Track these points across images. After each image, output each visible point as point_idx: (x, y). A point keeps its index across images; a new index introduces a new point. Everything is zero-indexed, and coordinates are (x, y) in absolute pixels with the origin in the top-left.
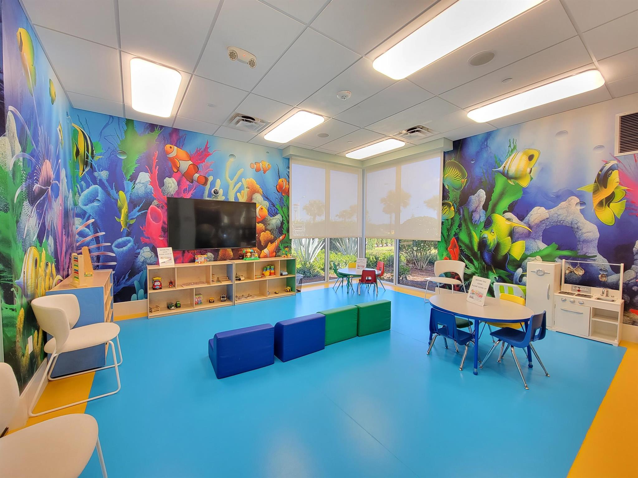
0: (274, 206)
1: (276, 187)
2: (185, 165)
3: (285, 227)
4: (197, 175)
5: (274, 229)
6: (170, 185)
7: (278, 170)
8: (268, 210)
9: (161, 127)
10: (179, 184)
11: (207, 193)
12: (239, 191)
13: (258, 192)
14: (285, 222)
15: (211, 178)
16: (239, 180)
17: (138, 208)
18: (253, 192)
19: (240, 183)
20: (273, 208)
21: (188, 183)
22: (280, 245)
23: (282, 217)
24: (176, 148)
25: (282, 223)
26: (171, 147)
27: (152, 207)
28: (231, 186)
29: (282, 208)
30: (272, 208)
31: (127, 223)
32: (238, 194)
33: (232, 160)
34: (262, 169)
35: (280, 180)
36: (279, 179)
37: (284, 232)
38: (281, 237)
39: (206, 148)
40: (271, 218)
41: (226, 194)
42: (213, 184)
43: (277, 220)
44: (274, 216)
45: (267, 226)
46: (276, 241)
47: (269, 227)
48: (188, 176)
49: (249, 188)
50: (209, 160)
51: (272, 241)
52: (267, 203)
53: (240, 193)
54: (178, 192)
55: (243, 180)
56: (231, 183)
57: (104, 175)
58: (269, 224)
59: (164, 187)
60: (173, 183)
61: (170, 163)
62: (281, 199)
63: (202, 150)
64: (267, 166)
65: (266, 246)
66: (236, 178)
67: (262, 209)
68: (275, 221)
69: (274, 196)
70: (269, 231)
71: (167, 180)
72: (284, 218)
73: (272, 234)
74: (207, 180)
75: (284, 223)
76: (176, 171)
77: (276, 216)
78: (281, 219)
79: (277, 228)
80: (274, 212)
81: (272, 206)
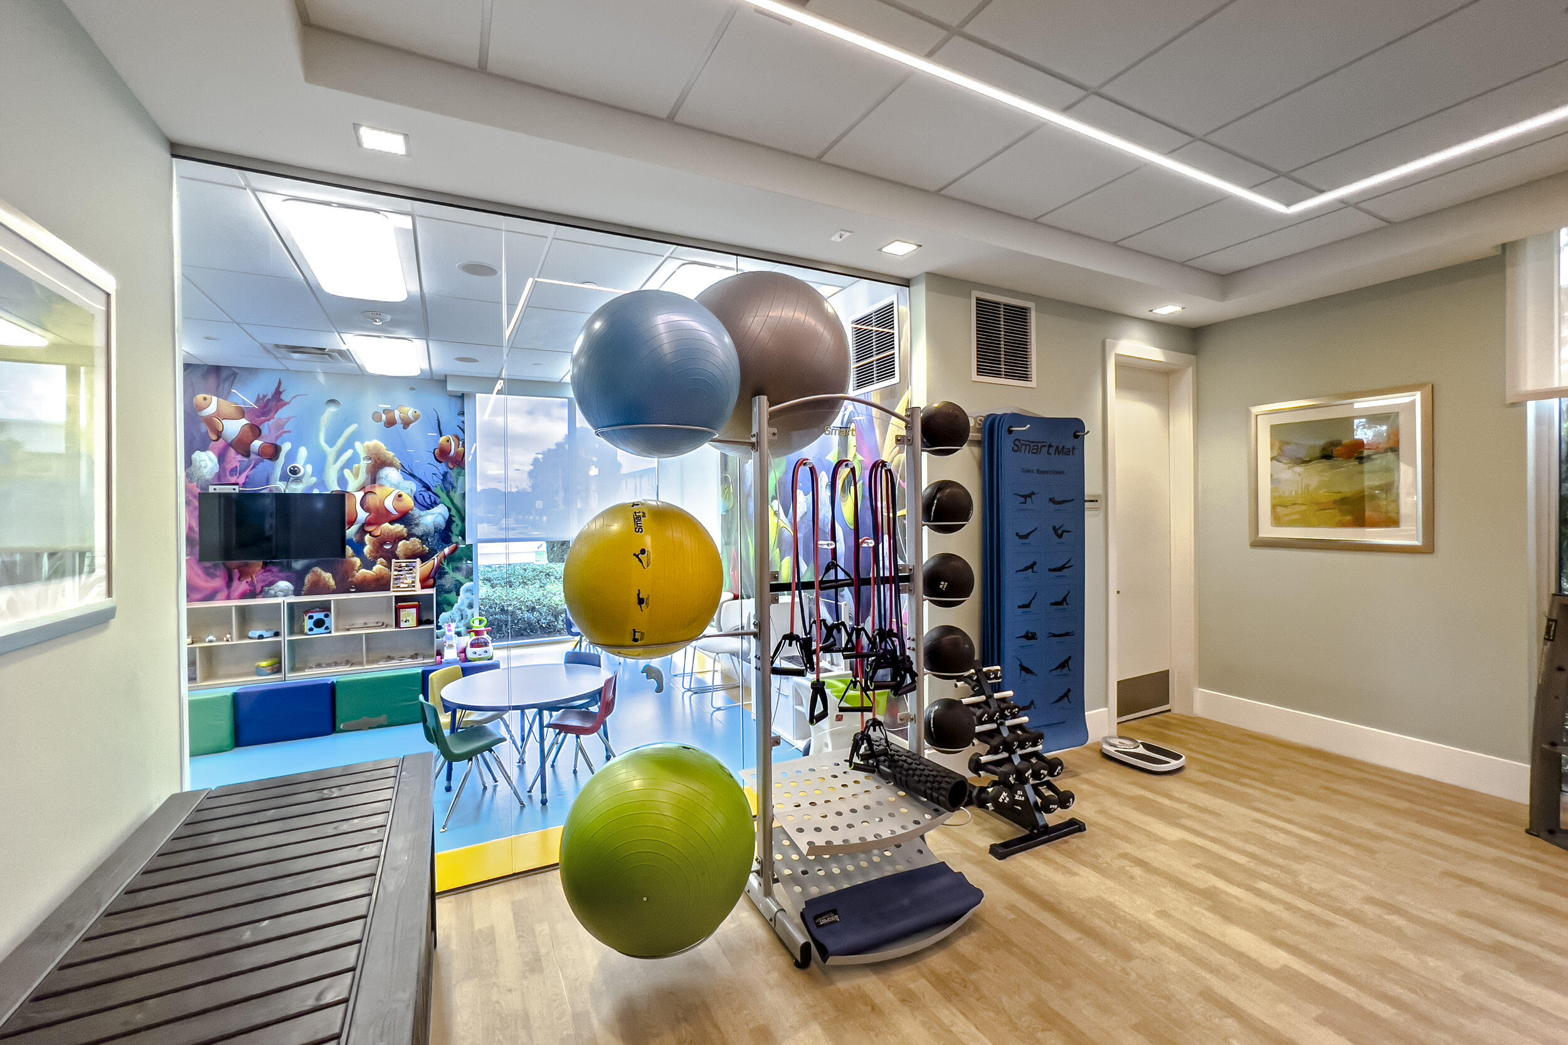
0: (429, 489)
1: (434, 453)
2: (233, 427)
3: (455, 529)
4: (257, 444)
5: (430, 533)
6: (203, 464)
7: (438, 420)
10: (222, 457)
11: (278, 472)
12: (348, 464)
13: (391, 464)
14: (457, 519)
15: (286, 447)
16: (349, 444)
18: (378, 464)
19: (350, 452)
20: (426, 495)
22: (445, 564)
23: (449, 510)
24: (215, 399)
25: (449, 522)
26: (205, 399)
28: (331, 458)
29: (448, 492)
30: (423, 493)
32: (347, 472)
33: (332, 409)
34: (399, 421)
35: (443, 439)
37: (454, 539)
38: (446, 549)
39: (278, 393)
40: (423, 513)
41: (320, 471)
42: (292, 455)
43: (437, 517)
44: (429, 509)
45: (412, 528)
46: (435, 557)
47: (418, 531)
48: (241, 445)
49: (371, 459)
50: (282, 414)
51: (425, 557)
52: (412, 486)
53: (351, 470)
54: (220, 475)
55: (358, 445)
56: (331, 452)
58: (417, 525)
59: (193, 468)
60: (210, 459)
62: (446, 475)
63: (270, 396)
64: (410, 413)
66: (340, 442)
67: (400, 496)
68: (433, 518)
69: (432, 471)
70: (418, 537)
71: (198, 456)
72: (454, 512)
73: (424, 543)
74: (277, 449)
75: (454, 522)
76: (214, 437)
77: (433, 507)
78: (447, 515)
79: (436, 532)
80: (428, 501)
81: (424, 489)
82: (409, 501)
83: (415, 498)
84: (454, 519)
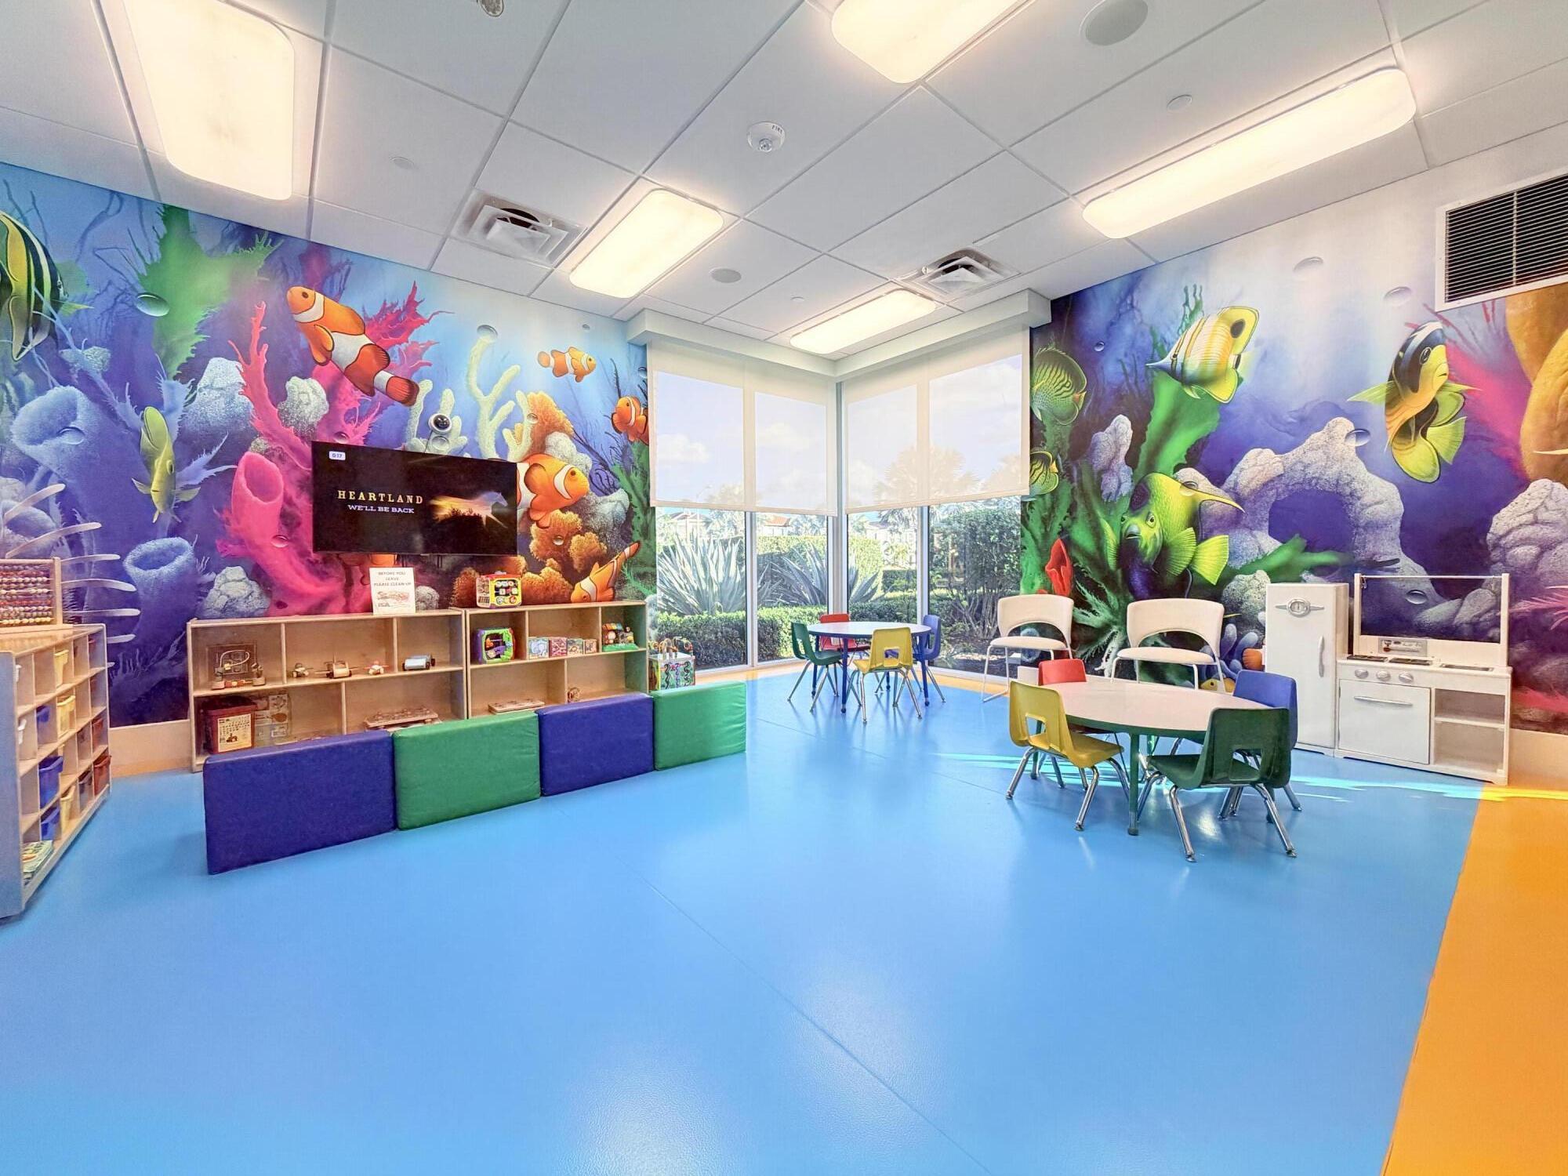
0: (606, 467)
1: (612, 419)
2: (349, 347)
3: (638, 523)
4: (384, 376)
5: (608, 527)
6: (304, 398)
7: (616, 374)
8: (590, 476)
9: (275, 236)
10: (332, 394)
11: (414, 425)
12: (508, 423)
13: (561, 429)
14: (638, 510)
15: (425, 387)
16: (507, 396)
17: (205, 458)
18: (545, 428)
19: (510, 405)
20: (603, 474)
21: (358, 394)
22: (626, 569)
23: (630, 497)
24: (320, 297)
25: (630, 513)
26: (305, 295)
27: (250, 458)
28: (486, 411)
29: (628, 474)
30: (600, 472)
31: (169, 499)
32: (506, 432)
33: (486, 339)
34: (571, 370)
35: (622, 402)
36: (620, 397)
37: (636, 536)
38: (627, 551)
39: (411, 303)
40: (600, 499)
41: (471, 427)
42: (433, 399)
43: (616, 505)
44: (607, 494)
45: (588, 519)
46: (614, 559)
47: (594, 523)
48: (359, 376)
49: (537, 418)
50: (419, 335)
51: (603, 560)
52: (586, 460)
53: (512, 429)
54: (328, 420)
55: (519, 395)
56: (486, 402)
57: (94, 358)
58: (593, 515)
59: (286, 405)
60: (314, 391)
61: (303, 341)
62: (624, 453)
63: (400, 306)
64: (584, 361)
65: (586, 573)
66: (497, 390)
67: (573, 473)
68: (611, 506)
69: (606, 440)
70: (594, 532)
71: (295, 384)
72: (635, 500)
73: (601, 541)
74: (413, 389)
75: (635, 513)
76: (320, 359)
77: (612, 493)
78: (627, 503)
79: (615, 526)
80: (605, 482)
81: (600, 467)
82: (583, 481)
83: (591, 478)
84: (634, 510)
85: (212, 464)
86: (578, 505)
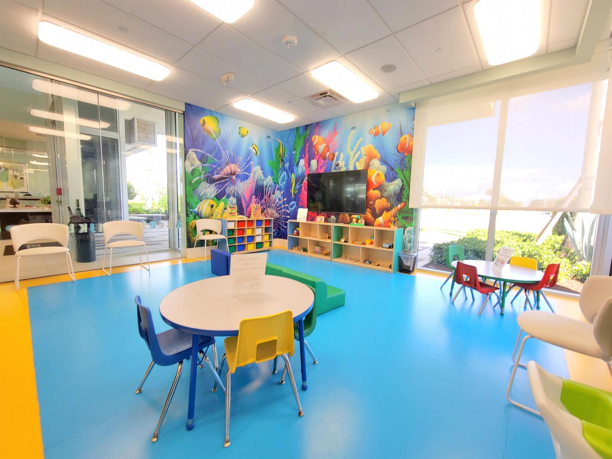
0: (393, 170)
1: (397, 147)
2: (322, 148)
3: (404, 193)
4: (328, 153)
5: (391, 196)
6: (313, 165)
7: (401, 127)
9: (311, 124)
10: (318, 163)
11: (334, 166)
12: (358, 160)
13: (375, 157)
14: (406, 187)
15: (337, 154)
16: (358, 150)
17: (298, 183)
18: (371, 157)
19: (359, 152)
23: (403, 181)
24: (317, 137)
25: (402, 189)
26: (315, 137)
27: (304, 182)
28: (351, 157)
29: (403, 171)
30: (390, 172)
31: (294, 193)
32: (357, 163)
33: (353, 132)
34: (381, 132)
35: (402, 138)
37: (404, 199)
38: (399, 206)
39: (335, 129)
40: (389, 184)
41: (347, 165)
42: (338, 157)
43: (396, 186)
44: (392, 181)
45: (383, 193)
46: (393, 209)
47: (385, 194)
48: (323, 155)
49: (367, 155)
50: (336, 138)
52: (384, 168)
54: (317, 170)
55: (362, 148)
56: (351, 154)
57: (287, 165)
58: (385, 191)
59: (310, 167)
60: (315, 163)
62: (402, 160)
63: (333, 131)
66: (355, 148)
67: (379, 175)
68: (394, 186)
69: (394, 158)
70: (385, 198)
71: (312, 162)
72: (405, 183)
73: (388, 202)
74: (334, 155)
75: (405, 189)
76: (317, 153)
77: (394, 180)
78: (401, 185)
79: (394, 195)
80: (392, 176)
81: (390, 170)
83: (385, 176)
84: (404, 187)
85: (299, 185)
86: (380, 187)
